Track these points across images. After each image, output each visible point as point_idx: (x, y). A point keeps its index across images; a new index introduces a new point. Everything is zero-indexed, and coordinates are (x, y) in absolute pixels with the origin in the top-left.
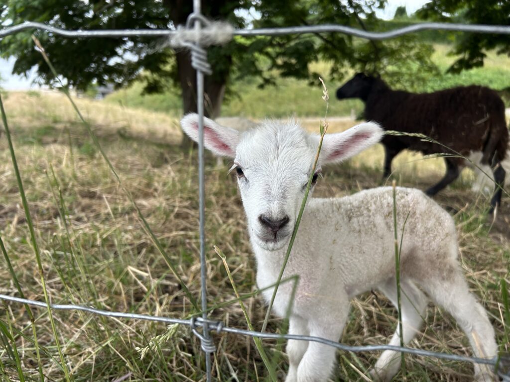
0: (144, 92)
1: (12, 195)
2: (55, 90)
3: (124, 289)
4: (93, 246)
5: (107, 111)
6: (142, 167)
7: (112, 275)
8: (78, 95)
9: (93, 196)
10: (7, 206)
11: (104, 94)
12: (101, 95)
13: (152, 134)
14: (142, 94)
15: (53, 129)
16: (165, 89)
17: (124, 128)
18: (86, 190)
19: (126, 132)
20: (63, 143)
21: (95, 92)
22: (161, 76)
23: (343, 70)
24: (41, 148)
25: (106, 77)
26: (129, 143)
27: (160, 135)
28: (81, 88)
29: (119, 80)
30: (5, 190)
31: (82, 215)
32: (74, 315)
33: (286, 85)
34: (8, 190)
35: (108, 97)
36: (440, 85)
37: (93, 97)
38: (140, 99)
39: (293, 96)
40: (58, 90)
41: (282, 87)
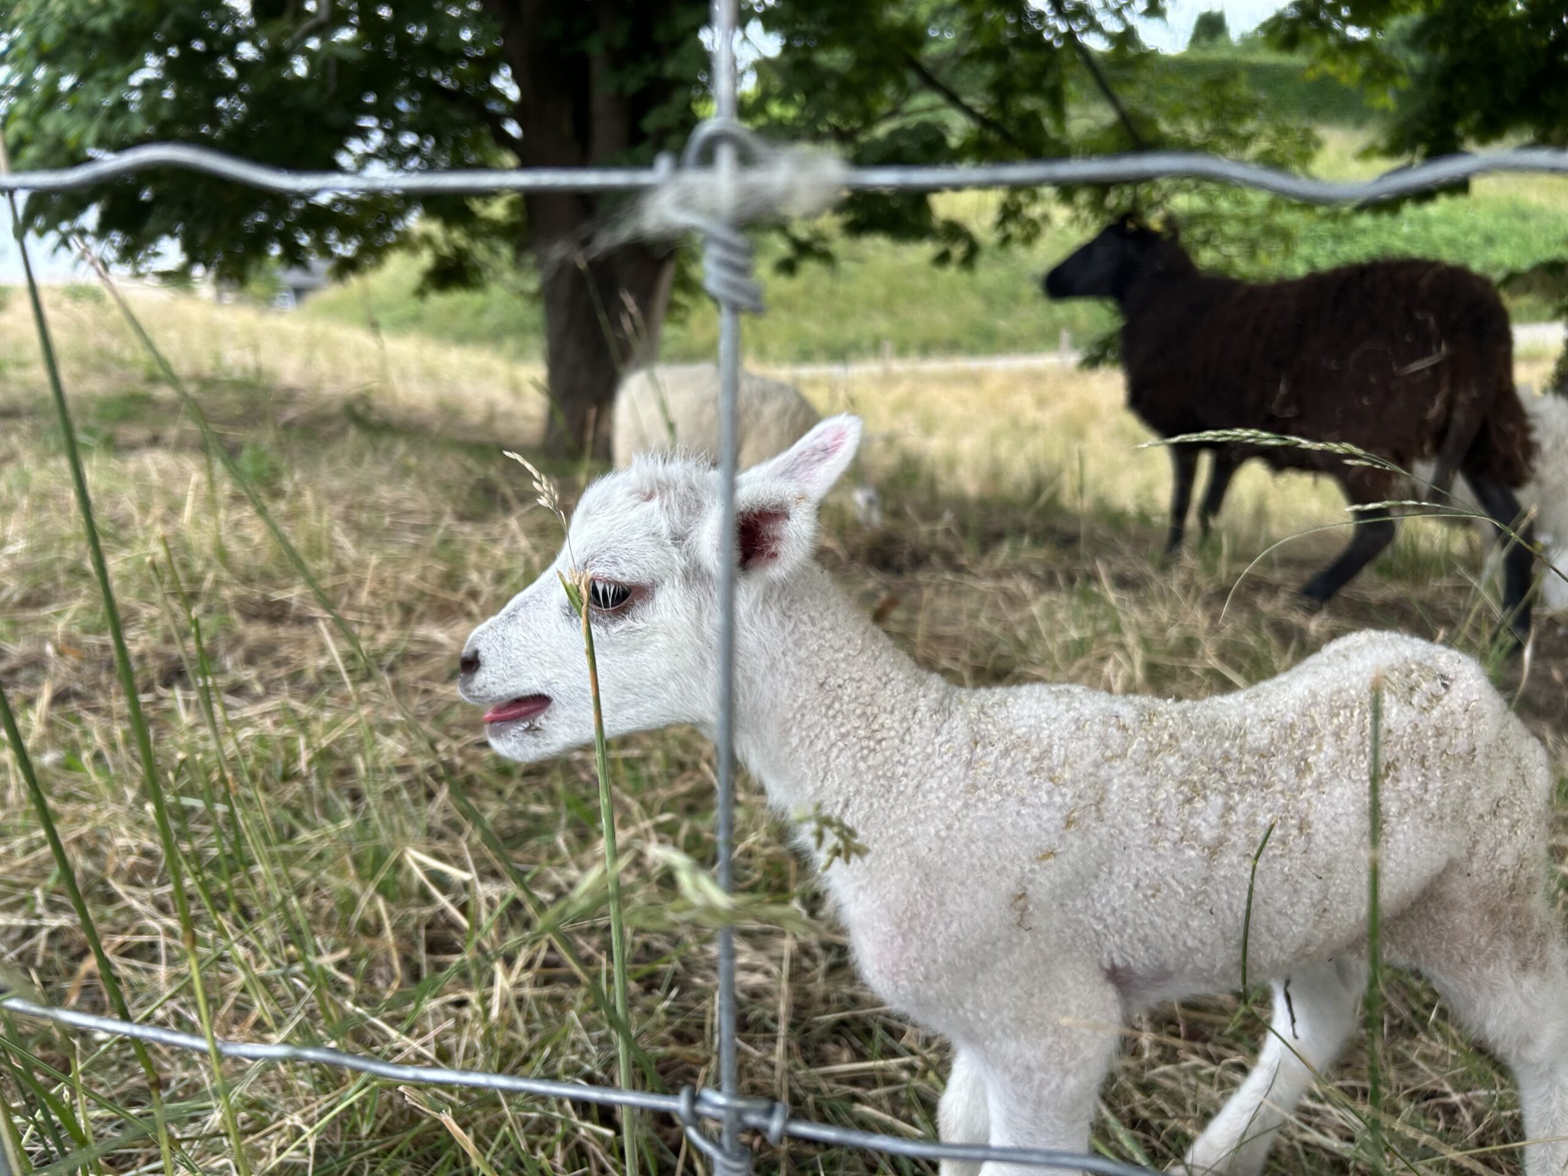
0: (424, 283)
1: (30, 614)
2: (151, 281)
3: (391, 915)
4: (288, 777)
5: (312, 344)
6: (426, 520)
7: (352, 871)
8: (219, 296)
9: (278, 613)
10: (17, 649)
11: (299, 292)
12: (291, 295)
13: (451, 412)
14: (421, 293)
15: (147, 400)
16: (488, 274)
17: (364, 398)
18: (257, 597)
19: (369, 408)
20: (180, 446)
21: (274, 286)
22: (473, 235)
23: (1035, 211)
24: (115, 464)
25: (305, 240)
26: (384, 443)
27: (476, 418)
28: (230, 276)
29: (347, 250)
30: (9, 598)
31: (249, 674)
32: (237, 999)
33: (859, 260)
34: (17, 597)
35: (312, 299)
36: (1334, 253)
37: (267, 301)
38: (414, 305)
39: (880, 292)
40: (158, 279)
41: (846, 266)
